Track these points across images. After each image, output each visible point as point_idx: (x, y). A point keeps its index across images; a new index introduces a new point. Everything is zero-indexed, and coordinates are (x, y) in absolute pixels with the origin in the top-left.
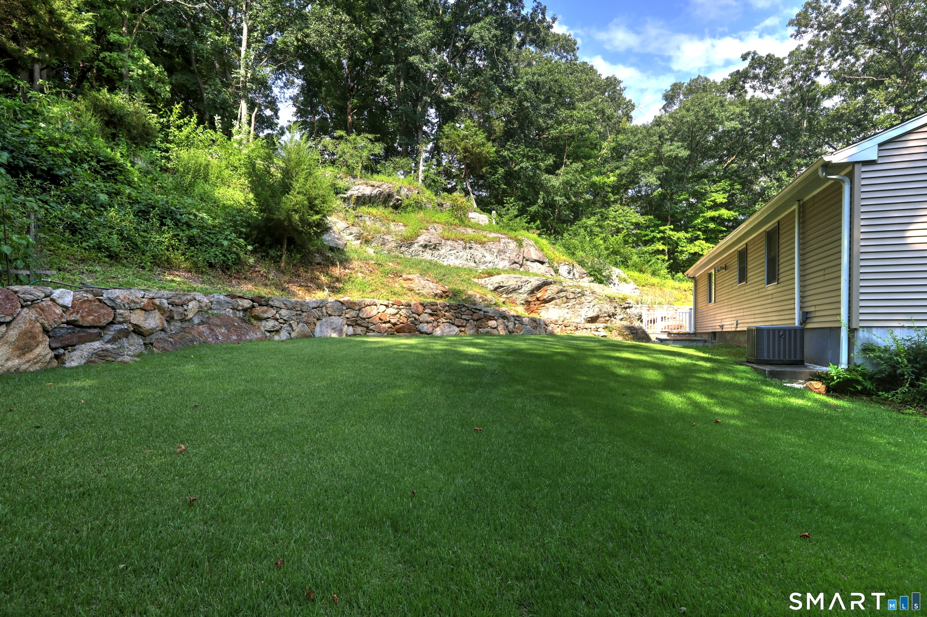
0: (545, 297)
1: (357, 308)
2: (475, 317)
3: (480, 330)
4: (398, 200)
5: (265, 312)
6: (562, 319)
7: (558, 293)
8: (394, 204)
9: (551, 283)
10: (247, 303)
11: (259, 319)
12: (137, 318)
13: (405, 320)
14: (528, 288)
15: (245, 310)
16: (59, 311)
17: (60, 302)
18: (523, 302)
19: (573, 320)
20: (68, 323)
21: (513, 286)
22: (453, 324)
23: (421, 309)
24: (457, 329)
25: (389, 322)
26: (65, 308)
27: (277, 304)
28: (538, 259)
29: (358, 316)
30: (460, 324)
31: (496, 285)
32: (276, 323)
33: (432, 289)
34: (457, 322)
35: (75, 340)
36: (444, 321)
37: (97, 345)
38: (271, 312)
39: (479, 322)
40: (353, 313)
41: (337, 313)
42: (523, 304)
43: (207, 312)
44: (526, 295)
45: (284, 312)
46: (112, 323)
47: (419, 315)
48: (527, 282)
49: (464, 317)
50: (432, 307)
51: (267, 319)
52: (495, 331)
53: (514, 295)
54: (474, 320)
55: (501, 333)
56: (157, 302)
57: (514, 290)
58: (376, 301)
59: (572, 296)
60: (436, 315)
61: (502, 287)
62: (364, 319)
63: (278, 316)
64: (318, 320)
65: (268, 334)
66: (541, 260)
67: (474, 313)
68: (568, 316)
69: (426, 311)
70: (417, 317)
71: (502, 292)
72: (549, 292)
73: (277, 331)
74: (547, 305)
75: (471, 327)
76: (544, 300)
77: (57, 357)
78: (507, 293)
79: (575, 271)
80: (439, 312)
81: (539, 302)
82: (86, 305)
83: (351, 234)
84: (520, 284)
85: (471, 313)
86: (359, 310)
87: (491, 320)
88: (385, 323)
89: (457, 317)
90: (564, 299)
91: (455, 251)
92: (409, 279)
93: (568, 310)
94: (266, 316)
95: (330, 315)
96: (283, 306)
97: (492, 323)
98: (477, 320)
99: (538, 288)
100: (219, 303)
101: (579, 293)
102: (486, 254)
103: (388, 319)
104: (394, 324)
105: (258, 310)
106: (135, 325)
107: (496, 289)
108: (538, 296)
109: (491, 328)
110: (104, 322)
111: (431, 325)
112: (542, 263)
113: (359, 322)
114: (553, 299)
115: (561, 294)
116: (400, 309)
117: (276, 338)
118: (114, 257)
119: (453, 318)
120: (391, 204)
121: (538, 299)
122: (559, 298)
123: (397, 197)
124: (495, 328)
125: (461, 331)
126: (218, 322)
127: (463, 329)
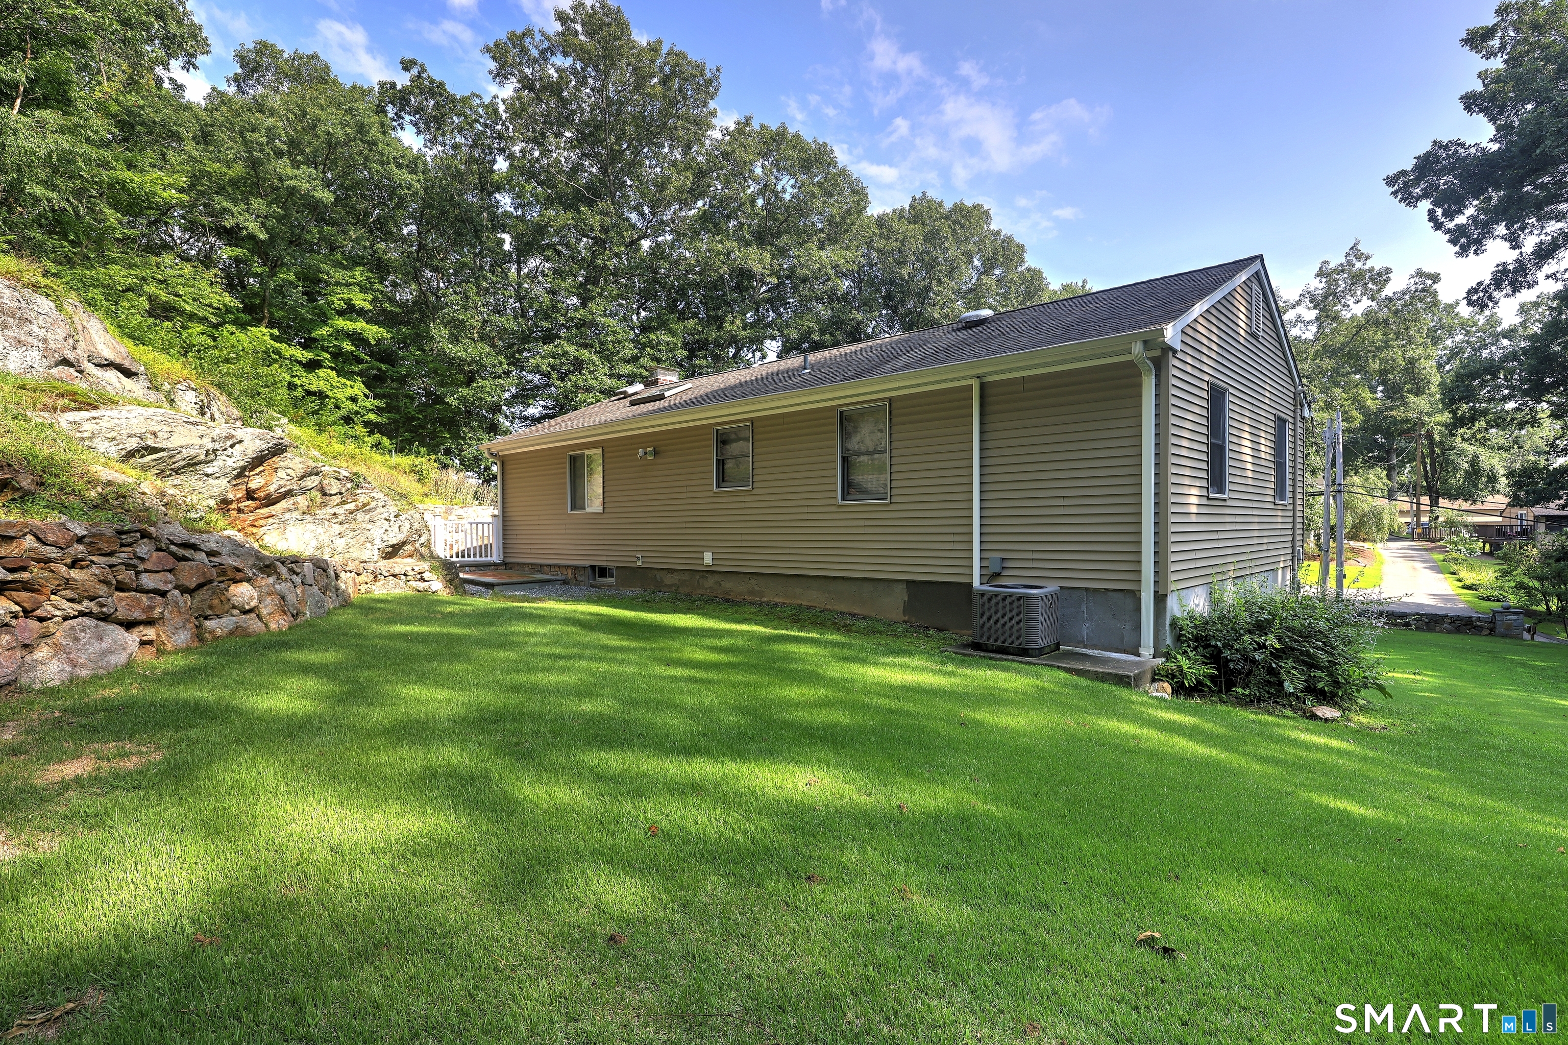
0: (270, 488)
2: (189, 576)
3: (210, 624)
7: (302, 478)
9: (288, 451)
19: (355, 553)
22: (105, 618)
24: (129, 639)
28: (118, 361)
30: (138, 615)
34: (123, 604)
36: (67, 607)
39: (204, 593)
44: (223, 482)
48: (234, 443)
49: (145, 580)
52: (254, 622)
53: (186, 480)
54: (184, 590)
55: (273, 626)
57: (189, 463)
61: (154, 450)
66: (127, 364)
67: (181, 558)
71: (147, 467)
72: (281, 474)
74: (272, 510)
75: (179, 621)
76: (268, 496)
78: (168, 471)
79: (214, 408)
81: (252, 503)
84: (210, 446)
85: (170, 562)
87: (236, 581)
89: (119, 587)
90: (316, 494)
93: (337, 528)
97: (243, 592)
98: (193, 590)
99: (259, 461)
101: (348, 479)
107: (130, 455)
108: (253, 485)
109: (241, 611)
114: (289, 494)
115: (310, 482)
119: (102, 590)
121: (251, 494)
122: (304, 491)
124: (253, 609)
125: (140, 644)
127: (148, 634)
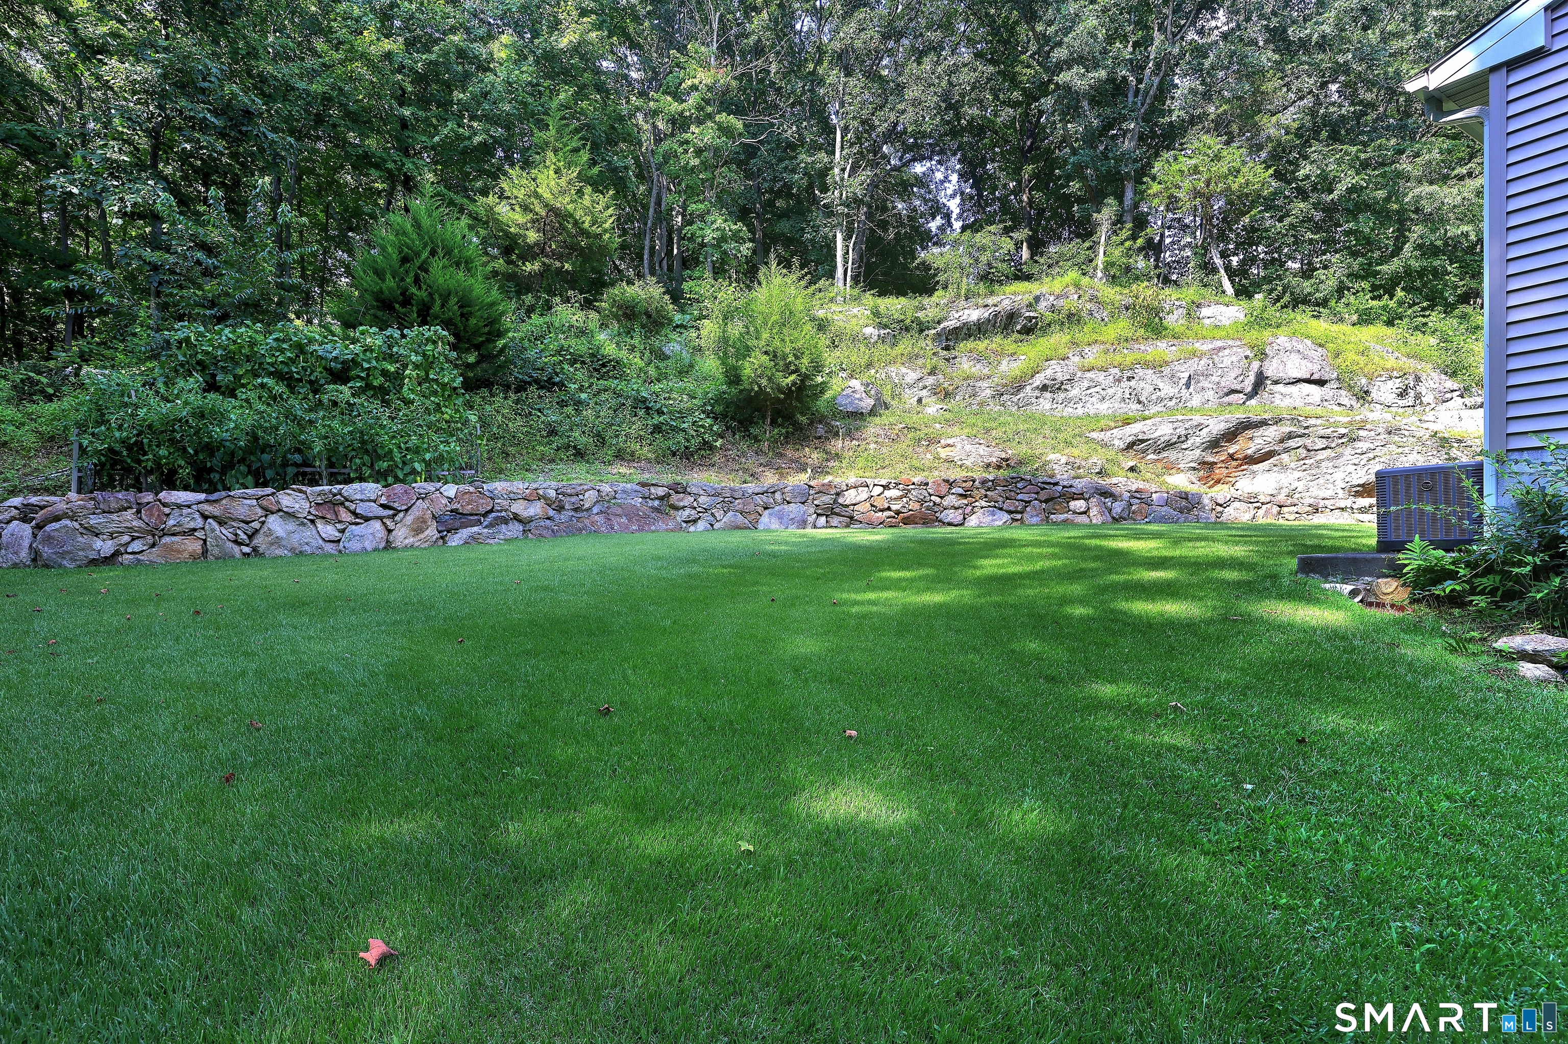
0: (1249, 452)
1: (833, 491)
2: (1043, 495)
3: (1052, 516)
4: (1030, 319)
5: (682, 500)
6: (1285, 492)
7: (1282, 441)
8: (1024, 326)
9: (1264, 423)
10: (661, 492)
11: (677, 508)
12: (518, 507)
13: (917, 506)
14: (1204, 435)
15: (661, 498)
16: (445, 501)
17: (446, 494)
18: (1193, 465)
20: (452, 511)
21: (1167, 438)
22: (1001, 509)
23: (944, 489)
24: (1006, 517)
25: (889, 509)
26: (450, 500)
27: (694, 490)
28: (1306, 376)
29: (835, 501)
30: (1012, 508)
31: (1130, 439)
32: (693, 512)
33: (981, 456)
34: (1008, 505)
35: (457, 524)
36: (984, 504)
37: (475, 529)
38: (688, 500)
39: (1050, 503)
40: (827, 499)
41: (798, 500)
42: (1194, 469)
43: (609, 502)
44: (1198, 452)
45: (702, 499)
46: (491, 511)
47: (942, 498)
48: (1200, 427)
49: (1020, 497)
50: (964, 485)
51: (684, 508)
52: (1083, 519)
53: (1172, 455)
54: (1041, 502)
55: (1094, 522)
56: (541, 492)
57: (1169, 445)
58: (869, 481)
59: (1321, 444)
60: (971, 496)
61: (1143, 441)
62: (847, 506)
63: (695, 504)
64: (766, 508)
65: (684, 525)
67: (1043, 489)
68: (1301, 486)
69: (953, 491)
70: (938, 500)
71: (1144, 451)
72: (1258, 440)
73: (695, 521)
74: (1255, 467)
75: (1035, 513)
76: (1247, 457)
77: (442, 538)
78: (1158, 451)
79: (1422, 389)
80: (976, 492)
81: (1234, 463)
82: (467, 496)
83: (925, 387)
84: (1183, 432)
85: (1037, 490)
86: (838, 494)
87: (1075, 499)
88: (882, 510)
89: (1007, 498)
90: (1299, 451)
91: (1098, 389)
92: (949, 445)
93: (1301, 474)
94: (682, 504)
95: (789, 503)
96: (702, 492)
97: (1079, 505)
98: (1046, 501)
99: (1231, 435)
100: (624, 491)
101: (1343, 436)
102: (1161, 386)
103: (886, 506)
104: (898, 512)
105: (674, 498)
106: (514, 513)
107: (1131, 446)
108: (1231, 451)
109: (1074, 512)
110: (482, 510)
111: (960, 511)
112: (1321, 383)
113: (837, 510)
114: (1269, 455)
115: (1292, 443)
116: (909, 491)
117: (692, 529)
118: (579, 454)
119: (1000, 499)
120: (1019, 327)
121: (1232, 457)
122: (1287, 450)
123: (1027, 314)
124: (1085, 513)
125: (1014, 520)
126: (619, 511)
127: (1019, 516)
